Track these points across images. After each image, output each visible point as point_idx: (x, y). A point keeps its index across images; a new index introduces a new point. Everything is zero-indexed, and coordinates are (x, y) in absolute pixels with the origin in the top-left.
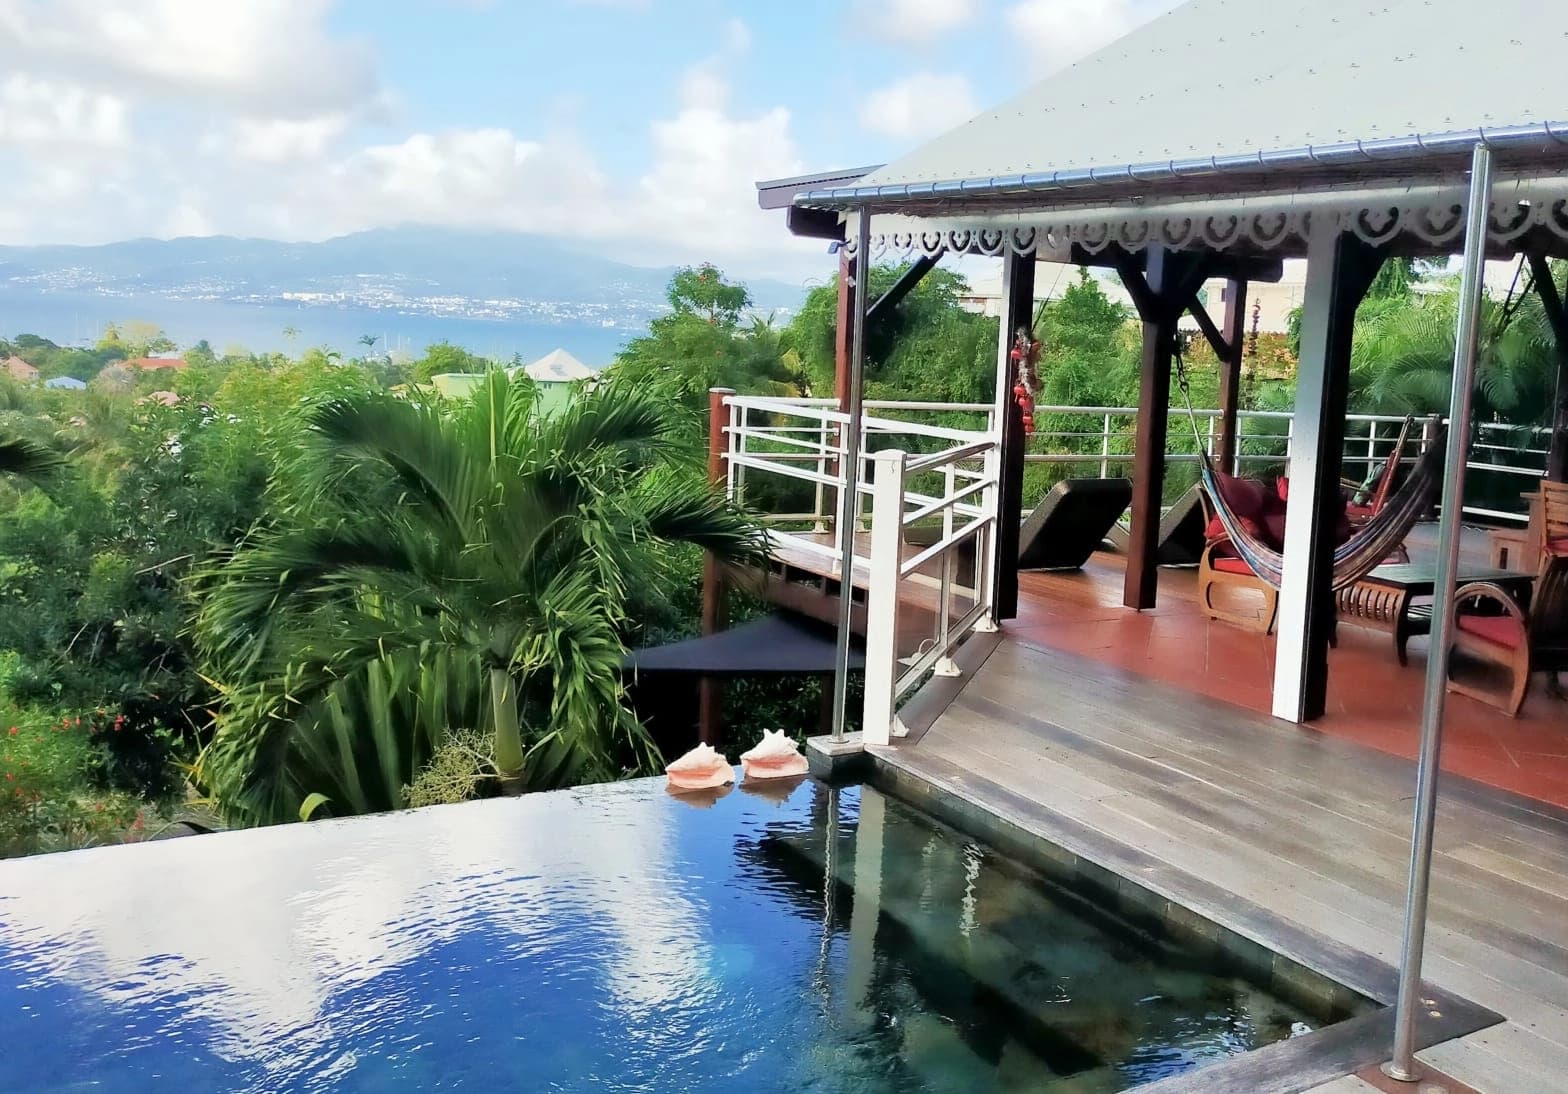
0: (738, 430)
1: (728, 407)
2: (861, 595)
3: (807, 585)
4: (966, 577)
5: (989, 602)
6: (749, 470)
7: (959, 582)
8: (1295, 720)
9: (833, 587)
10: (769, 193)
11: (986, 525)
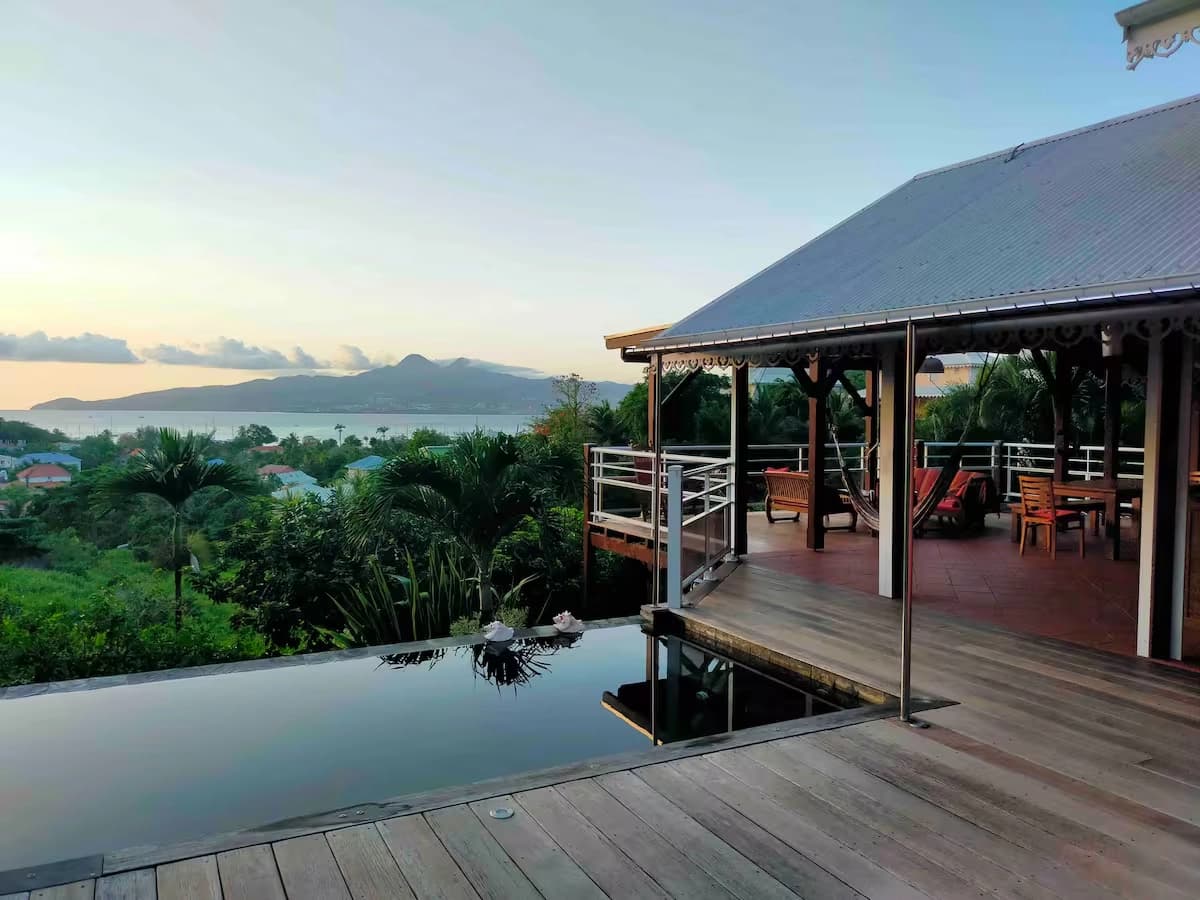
0: (598, 465)
1: (593, 453)
2: (664, 546)
3: (637, 545)
4: (719, 534)
5: (733, 546)
6: (604, 485)
7: (717, 537)
8: (891, 596)
9: (651, 544)
10: (611, 343)
11: (728, 506)
